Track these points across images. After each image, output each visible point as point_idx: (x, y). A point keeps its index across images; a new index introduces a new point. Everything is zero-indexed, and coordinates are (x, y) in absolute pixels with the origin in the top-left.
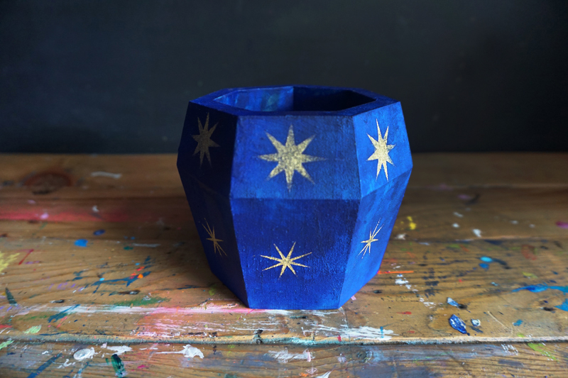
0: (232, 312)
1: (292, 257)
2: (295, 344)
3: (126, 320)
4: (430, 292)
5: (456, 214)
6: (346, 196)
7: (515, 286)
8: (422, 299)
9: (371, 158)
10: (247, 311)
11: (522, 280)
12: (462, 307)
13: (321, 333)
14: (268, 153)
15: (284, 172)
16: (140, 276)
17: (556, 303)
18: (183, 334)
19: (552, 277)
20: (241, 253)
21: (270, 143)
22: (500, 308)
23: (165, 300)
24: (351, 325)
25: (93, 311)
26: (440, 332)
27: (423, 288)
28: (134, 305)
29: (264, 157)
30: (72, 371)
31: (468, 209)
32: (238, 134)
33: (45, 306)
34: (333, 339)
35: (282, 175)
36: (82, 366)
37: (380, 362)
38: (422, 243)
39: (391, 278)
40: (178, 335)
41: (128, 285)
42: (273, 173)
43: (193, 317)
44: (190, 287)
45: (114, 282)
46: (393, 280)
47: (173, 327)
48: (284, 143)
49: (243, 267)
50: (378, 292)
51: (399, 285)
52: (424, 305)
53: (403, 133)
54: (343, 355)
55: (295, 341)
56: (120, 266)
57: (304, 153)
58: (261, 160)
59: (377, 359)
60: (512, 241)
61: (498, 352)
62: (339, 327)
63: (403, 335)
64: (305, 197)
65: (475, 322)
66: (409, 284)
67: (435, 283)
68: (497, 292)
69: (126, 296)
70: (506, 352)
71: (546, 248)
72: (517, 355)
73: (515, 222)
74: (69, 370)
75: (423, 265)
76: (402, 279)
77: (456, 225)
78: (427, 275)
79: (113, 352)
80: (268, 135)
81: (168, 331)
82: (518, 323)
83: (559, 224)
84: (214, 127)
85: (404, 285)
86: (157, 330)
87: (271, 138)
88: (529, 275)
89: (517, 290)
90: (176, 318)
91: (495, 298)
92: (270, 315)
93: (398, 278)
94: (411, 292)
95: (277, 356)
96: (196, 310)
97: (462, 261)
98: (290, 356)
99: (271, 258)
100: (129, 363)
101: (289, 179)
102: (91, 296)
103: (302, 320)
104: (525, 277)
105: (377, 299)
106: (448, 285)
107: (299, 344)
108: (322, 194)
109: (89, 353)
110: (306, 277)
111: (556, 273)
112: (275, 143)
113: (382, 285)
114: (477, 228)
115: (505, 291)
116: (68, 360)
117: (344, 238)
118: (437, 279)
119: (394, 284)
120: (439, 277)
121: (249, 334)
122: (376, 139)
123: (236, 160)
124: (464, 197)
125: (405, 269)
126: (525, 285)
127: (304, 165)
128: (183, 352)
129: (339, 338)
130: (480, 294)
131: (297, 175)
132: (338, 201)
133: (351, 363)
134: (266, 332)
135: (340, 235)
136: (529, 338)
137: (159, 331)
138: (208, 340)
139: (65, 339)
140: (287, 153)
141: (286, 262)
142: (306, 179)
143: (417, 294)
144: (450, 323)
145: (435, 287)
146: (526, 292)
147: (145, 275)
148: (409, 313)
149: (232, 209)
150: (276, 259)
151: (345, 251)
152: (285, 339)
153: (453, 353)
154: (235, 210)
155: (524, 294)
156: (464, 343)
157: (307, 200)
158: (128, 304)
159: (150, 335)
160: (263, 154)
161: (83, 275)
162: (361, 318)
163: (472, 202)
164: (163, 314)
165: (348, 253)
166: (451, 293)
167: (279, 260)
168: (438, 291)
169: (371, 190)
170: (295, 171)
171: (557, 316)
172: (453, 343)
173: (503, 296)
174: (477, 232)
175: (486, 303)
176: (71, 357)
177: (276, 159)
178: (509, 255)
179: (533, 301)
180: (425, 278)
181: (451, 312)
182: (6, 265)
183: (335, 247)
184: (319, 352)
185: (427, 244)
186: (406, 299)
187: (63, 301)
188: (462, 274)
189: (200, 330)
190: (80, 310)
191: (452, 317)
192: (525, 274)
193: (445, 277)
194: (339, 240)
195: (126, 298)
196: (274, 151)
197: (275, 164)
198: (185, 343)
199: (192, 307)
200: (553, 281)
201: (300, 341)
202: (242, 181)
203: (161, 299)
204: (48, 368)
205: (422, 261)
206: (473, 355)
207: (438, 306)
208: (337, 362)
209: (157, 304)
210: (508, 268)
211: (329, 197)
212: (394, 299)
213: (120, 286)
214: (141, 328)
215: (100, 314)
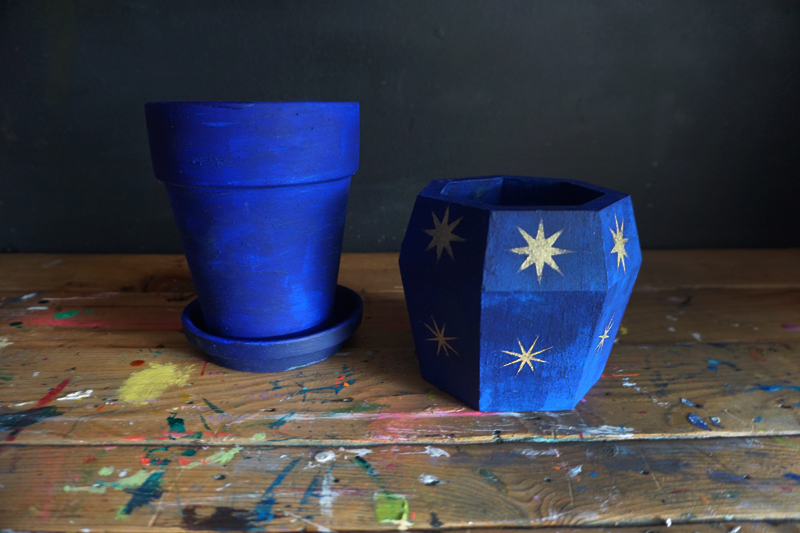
0: (462, 415)
1: (533, 352)
2: (537, 443)
3: (352, 426)
4: (661, 394)
5: (669, 317)
6: (593, 288)
7: (748, 387)
8: (655, 400)
9: (613, 252)
10: (477, 414)
11: (755, 381)
12: (698, 406)
13: (562, 432)
14: (519, 247)
15: (534, 264)
16: (346, 384)
17: (794, 401)
18: (419, 437)
19: (785, 378)
20: (482, 347)
21: (522, 236)
22: (736, 406)
23: (384, 406)
24: (590, 425)
25: (313, 418)
26: (680, 428)
27: (654, 389)
28: (355, 411)
29: (515, 251)
30: (320, 472)
31: (682, 312)
32: (491, 229)
33: (257, 415)
34: (575, 437)
35: (533, 267)
36: (328, 467)
37: (628, 455)
38: (641, 347)
39: (616, 381)
40: (415, 437)
41: (337, 393)
42: (524, 266)
43: (423, 421)
44: (406, 393)
45: (319, 390)
46: (619, 384)
47: (407, 431)
48: (534, 236)
49: (481, 364)
50: (607, 394)
51: (626, 387)
52: (659, 406)
53: (633, 226)
54: (590, 451)
55: (537, 440)
56: (318, 375)
57: (553, 246)
58: (513, 253)
59: (625, 453)
60: (738, 344)
61: (742, 445)
62: (577, 427)
63: (645, 431)
64: (554, 289)
65: (713, 419)
66: (637, 386)
67: (665, 385)
68: (732, 392)
69: (340, 403)
70: (750, 445)
71: (775, 351)
72: (762, 447)
73: (737, 325)
74: (317, 471)
75: (648, 369)
76: (629, 381)
77: (672, 329)
78: (655, 378)
79: (354, 454)
80: (520, 229)
81: (402, 434)
82: (758, 420)
83: (785, 326)
84: (458, 222)
85: (632, 387)
86: (390, 433)
87: (522, 232)
88: (761, 376)
89: (751, 390)
90: (405, 423)
91: (729, 398)
92: (503, 417)
93: (626, 381)
94: (641, 394)
95: (524, 453)
96: (424, 414)
97: (688, 364)
98: (537, 453)
99: (511, 353)
100: (376, 463)
101: (539, 271)
102: (301, 405)
103: (537, 421)
104: (758, 378)
105: (608, 401)
106: (677, 386)
107: (542, 443)
108: (569, 286)
109: (330, 456)
110: (544, 374)
111: (789, 374)
112: (526, 236)
113: (610, 387)
114: (695, 331)
115: (740, 391)
116: (310, 463)
117: (587, 331)
118: (665, 382)
119: (622, 387)
120: (668, 380)
121: (489, 434)
122: (616, 232)
123: (488, 253)
124: (674, 299)
125: (629, 372)
126: (758, 385)
127: (554, 257)
128: (427, 452)
129: (581, 436)
130: (714, 394)
131: (546, 267)
132: (585, 292)
133: (600, 457)
134: (505, 433)
135: (583, 327)
136: (771, 432)
137: (394, 435)
138: (447, 441)
139: (296, 444)
140: (538, 247)
141: (526, 358)
142: (556, 271)
143: (649, 395)
144: (689, 421)
145: (665, 389)
146: (760, 392)
147: (350, 383)
148: (645, 412)
149: (482, 302)
150: (516, 355)
151: (587, 344)
152: (526, 439)
153: (698, 447)
154: (485, 302)
155: (759, 395)
156: (706, 439)
157: (556, 292)
158: (347, 410)
159: (387, 439)
160: (514, 247)
161: (281, 384)
162: (598, 417)
163: (684, 304)
164: (390, 419)
165: (589, 346)
166: (683, 394)
167: (520, 356)
168: (670, 392)
169: (614, 282)
170: (545, 264)
171: (795, 413)
172: (696, 439)
173: (739, 396)
174: (697, 336)
175: (722, 403)
176: (313, 459)
177: (527, 252)
178: (736, 357)
179: (769, 400)
180: (653, 380)
181: (687, 411)
182: (187, 376)
183: (577, 340)
184: (565, 448)
185: (646, 348)
186: (638, 400)
187: (273, 410)
188: (691, 376)
189: (435, 432)
190: (297, 417)
191: (689, 415)
192: (757, 375)
193: (673, 379)
194: (582, 333)
195: (340, 405)
196: (525, 244)
197: (525, 257)
198: (426, 445)
199: (418, 412)
200: (786, 382)
201: (542, 440)
202: (494, 274)
203: (379, 405)
204: (293, 470)
205: (645, 365)
206: (718, 448)
207: (673, 406)
208: (585, 456)
209: (378, 411)
210: (738, 370)
211: (578, 288)
212: (626, 400)
213: (329, 395)
214: (373, 432)
215: (321, 421)
